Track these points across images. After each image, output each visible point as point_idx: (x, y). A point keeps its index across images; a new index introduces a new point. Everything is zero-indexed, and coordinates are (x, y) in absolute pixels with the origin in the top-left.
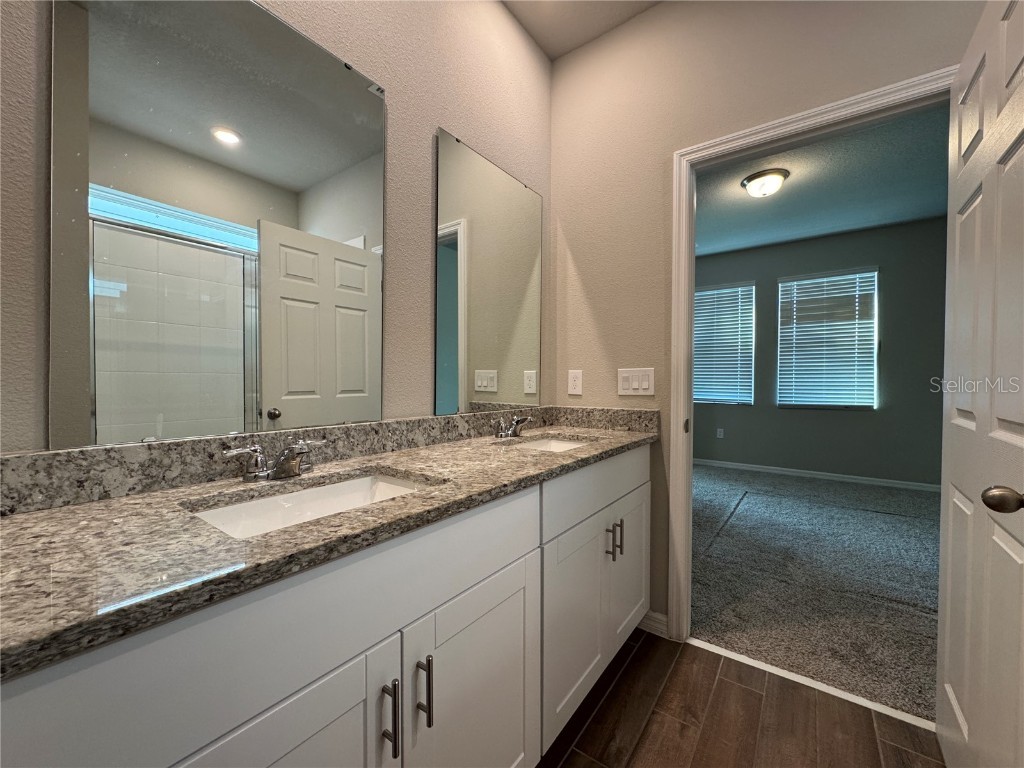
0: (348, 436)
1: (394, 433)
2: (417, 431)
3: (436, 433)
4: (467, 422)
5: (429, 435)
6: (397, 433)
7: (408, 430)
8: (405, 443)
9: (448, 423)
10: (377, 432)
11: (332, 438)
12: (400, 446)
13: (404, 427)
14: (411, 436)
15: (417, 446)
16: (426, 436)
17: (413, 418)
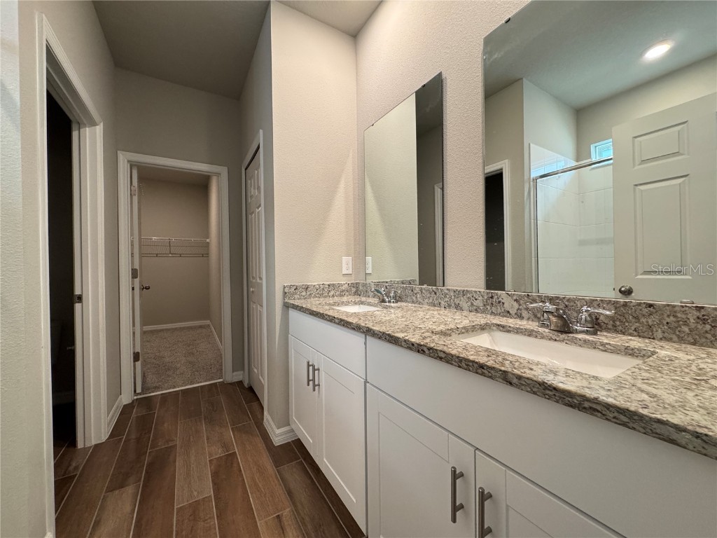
0: (422, 292)
1: (445, 297)
2: (462, 298)
3: (479, 303)
4: (516, 300)
5: (472, 304)
6: (448, 296)
7: (455, 296)
8: (453, 305)
9: (492, 297)
10: (435, 293)
11: (415, 292)
12: (449, 306)
13: (452, 294)
14: (457, 301)
15: (462, 309)
16: (469, 303)
17: (459, 289)
